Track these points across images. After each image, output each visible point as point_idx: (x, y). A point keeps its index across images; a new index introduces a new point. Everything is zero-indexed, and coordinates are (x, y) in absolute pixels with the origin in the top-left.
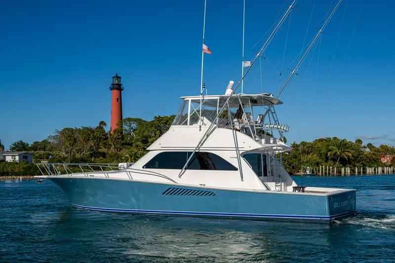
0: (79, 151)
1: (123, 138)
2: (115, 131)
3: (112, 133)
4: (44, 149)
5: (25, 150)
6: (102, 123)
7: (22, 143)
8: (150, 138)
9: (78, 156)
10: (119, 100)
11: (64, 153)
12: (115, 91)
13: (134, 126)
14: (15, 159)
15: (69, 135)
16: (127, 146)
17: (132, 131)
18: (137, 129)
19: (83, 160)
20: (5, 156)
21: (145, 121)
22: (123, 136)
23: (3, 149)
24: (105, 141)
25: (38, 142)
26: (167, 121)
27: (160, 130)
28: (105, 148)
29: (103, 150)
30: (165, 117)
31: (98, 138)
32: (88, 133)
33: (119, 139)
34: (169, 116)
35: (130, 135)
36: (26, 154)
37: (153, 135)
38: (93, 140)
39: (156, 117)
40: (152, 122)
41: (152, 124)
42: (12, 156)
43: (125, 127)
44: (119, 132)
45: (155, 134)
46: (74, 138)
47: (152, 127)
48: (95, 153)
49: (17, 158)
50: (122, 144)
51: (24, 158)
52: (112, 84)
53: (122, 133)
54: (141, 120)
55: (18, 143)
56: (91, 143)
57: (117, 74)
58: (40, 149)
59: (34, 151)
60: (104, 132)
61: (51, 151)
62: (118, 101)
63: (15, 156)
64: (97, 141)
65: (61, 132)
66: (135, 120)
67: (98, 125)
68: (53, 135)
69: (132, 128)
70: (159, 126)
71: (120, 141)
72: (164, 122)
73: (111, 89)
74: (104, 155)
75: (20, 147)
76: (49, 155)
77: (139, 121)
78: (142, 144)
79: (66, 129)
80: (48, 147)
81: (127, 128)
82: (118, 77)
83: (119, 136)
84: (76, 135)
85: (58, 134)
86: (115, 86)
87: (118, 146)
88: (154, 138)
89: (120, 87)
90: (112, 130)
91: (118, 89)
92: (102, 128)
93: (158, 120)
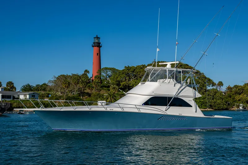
0: (71, 91)
1: (101, 83)
2: (96, 77)
3: (93, 78)
4: (44, 90)
5: (31, 90)
6: (87, 71)
7: (29, 86)
8: (122, 82)
9: (70, 95)
10: (99, 54)
11: (60, 93)
12: (96, 47)
13: (109, 73)
14: (26, 97)
15: (64, 80)
16: (104, 88)
17: (108, 77)
18: (112, 76)
19: (74, 98)
20: (19, 95)
21: (117, 70)
22: (101, 81)
23: (16, 90)
24: (89, 84)
25: (39, 85)
26: (134, 70)
27: (129, 76)
28: (89, 89)
29: (87, 91)
30: (133, 67)
31: (85, 82)
32: (77, 79)
33: (99, 83)
34: (135, 66)
35: (107, 80)
36: (34, 93)
37: (124, 80)
38: (82, 83)
39: (126, 67)
40: (123, 70)
41: (123, 72)
42: (24, 95)
43: (103, 74)
44: (99, 78)
45: (126, 80)
46: (69, 82)
47: (123, 74)
48: (82, 93)
49: (28, 96)
50: (102, 87)
51: (32, 97)
52: (93, 43)
53: (100, 78)
54: (115, 69)
55: (26, 85)
56: (80, 85)
57: (97, 35)
58: (41, 90)
59: (37, 91)
60: (88, 77)
61: (50, 91)
62: (97, 55)
63: (26, 95)
64: (85, 85)
65: (58, 77)
66: (110, 69)
67: (84, 73)
68: (52, 80)
69: (108, 75)
70: (128, 74)
71: (100, 84)
72: (133, 70)
73: (93, 46)
74: (89, 95)
75: (27, 89)
76: (49, 94)
77: (113, 70)
78: (117, 87)
79: (61, 75)
80: (48, 89)
81: (104, 75)
82: (98, 38)
83: (99, 80)
84: (69, 80)
85: (55, 79)
86: (96, 44)
87: (99, 88)
88: (125, 82)
89: (100, 44)
90: (94, 76)
91: (98, 46)
92: (86, 75)
93: (128, 69)
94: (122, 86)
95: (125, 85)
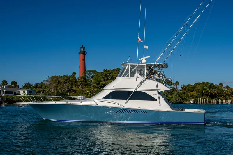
0: (61, 89)
1: (86, 82)
2: (81, 78)
3: (80, 78)
4: (41, 87)
5: (31, 88)
6: (74, 73)
7: (29, 84)
8: (101, 81)
9: (60, 91)
10: (84, 60)
11: (52, 90)
12: (82, 55)
13: (92, 75)
14: (25, 93)
15: (56, 80)
16: (88, 86)
17: (91, 77)
18: (94, 76)
19: (63, 94)
20: (19, 91)
21: (98, 72)
22: (86, 80)
23: (19, 87)
24: (76, 83)
25: (38, 84)
26: (111, 72)
27: (107, 77)
28: (76, 87)
29: (74, 88)
30: (110, 70)
31: (72, 81)
32: (66, 79)
34: (112, 69)
35: (90, 80)
36: (31, 90)
37: (103, 80)
38: (69, 82)
39: (104, 70)
40: (103, 72)
41: (102, 74)
42: (23, 91)
43: (87, 75)
44: (83, 78)
45: (104, 79)
46: (58, 82)
47: (102, 75)
48: (70, 90)
49: (26, 92)
50: (86, 85)
51: (30, 92)
52: (80, 51)
53: (85, 79)
54: (96, 71)
55: (26, 84)
56: (68, 84)
57: (83, 46)
58: (39, 87)
59: (36, 88)
60: (75, 78)
61: (45, 88)
62: (83, 60)
63: (25, 91)
64: (71, 83)
65: (51, 78)
66: (93, 71)
67: (72, 74)
68: (47, 80)
69: (91, 76)
70: (106, 75)
71: (84, 83)
72: (110, 72)
73: (79, 54)
74: (75, 91)
75: (28, 86)
76: (44, 91)
77: (95, 72)
78: (96, 85)
79: (54, 76)
80: (44, 86)
81: (88, 76)
82: (83, 47)
83: (83, 80)
84: (60, 79)
85: (49, 79)
86: (82, 52)
87: (83, 86)
88: (103, 82)
89: (85, 52)
90: (80, 77)
91: (83, 54)
92: (74, 76)
93: (106, 72)
94: (101, 84)
95: (103, 84)
